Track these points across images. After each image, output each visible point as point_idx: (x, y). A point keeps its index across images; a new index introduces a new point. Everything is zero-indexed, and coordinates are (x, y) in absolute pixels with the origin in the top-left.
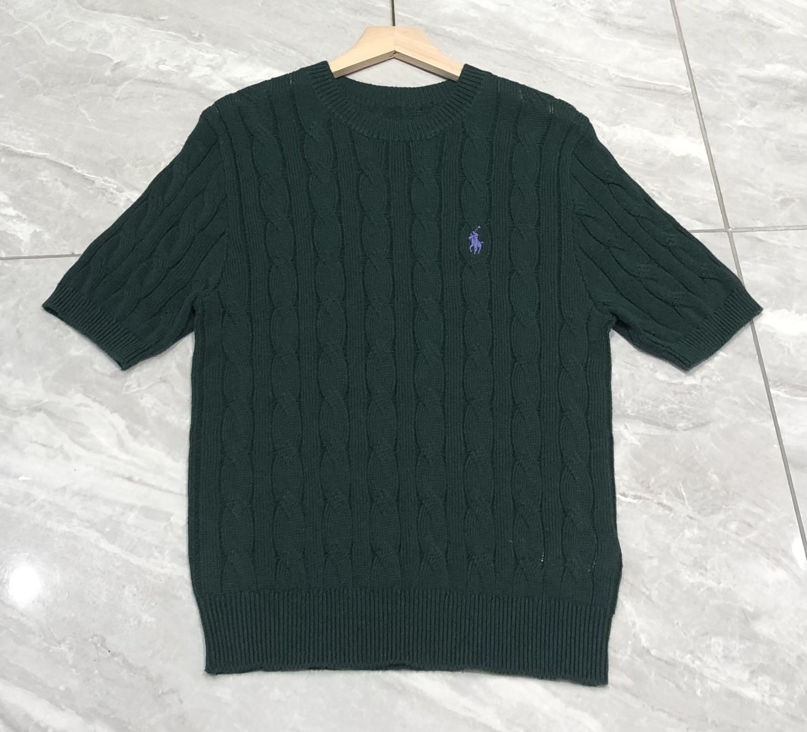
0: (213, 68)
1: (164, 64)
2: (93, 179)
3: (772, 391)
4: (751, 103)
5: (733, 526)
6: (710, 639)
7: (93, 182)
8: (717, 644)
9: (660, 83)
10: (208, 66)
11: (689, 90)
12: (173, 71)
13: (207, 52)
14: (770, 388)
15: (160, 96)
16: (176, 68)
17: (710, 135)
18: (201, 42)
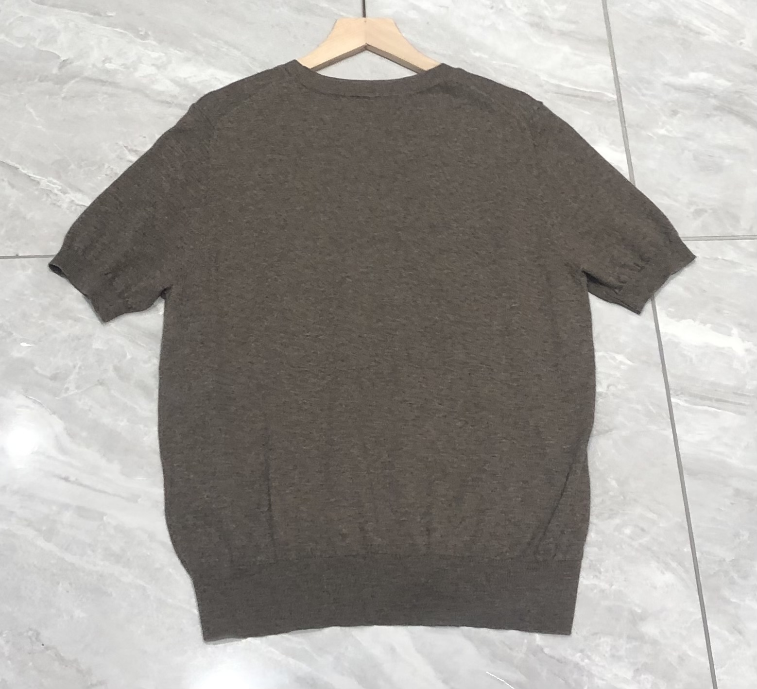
0: (158, 67)
1: (110, 62)
2: (39, 180)
3: (673, 400)
4: (673, 111)
5: (628, 531)
6: (600, 638)
7: (38, 183)
8: (606, 643)
9: (588, 91)
10: (153, 65)
11: (615, 97)
12: (119, 70)
13: (153, 51)
14: (671, 396)
15: (105, 96)
16: (123, 66)
17: (632, 144)
18: (148, 40)
